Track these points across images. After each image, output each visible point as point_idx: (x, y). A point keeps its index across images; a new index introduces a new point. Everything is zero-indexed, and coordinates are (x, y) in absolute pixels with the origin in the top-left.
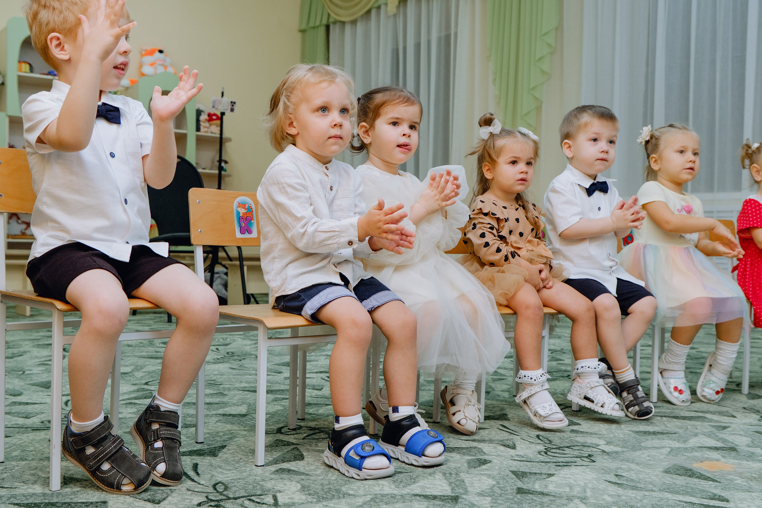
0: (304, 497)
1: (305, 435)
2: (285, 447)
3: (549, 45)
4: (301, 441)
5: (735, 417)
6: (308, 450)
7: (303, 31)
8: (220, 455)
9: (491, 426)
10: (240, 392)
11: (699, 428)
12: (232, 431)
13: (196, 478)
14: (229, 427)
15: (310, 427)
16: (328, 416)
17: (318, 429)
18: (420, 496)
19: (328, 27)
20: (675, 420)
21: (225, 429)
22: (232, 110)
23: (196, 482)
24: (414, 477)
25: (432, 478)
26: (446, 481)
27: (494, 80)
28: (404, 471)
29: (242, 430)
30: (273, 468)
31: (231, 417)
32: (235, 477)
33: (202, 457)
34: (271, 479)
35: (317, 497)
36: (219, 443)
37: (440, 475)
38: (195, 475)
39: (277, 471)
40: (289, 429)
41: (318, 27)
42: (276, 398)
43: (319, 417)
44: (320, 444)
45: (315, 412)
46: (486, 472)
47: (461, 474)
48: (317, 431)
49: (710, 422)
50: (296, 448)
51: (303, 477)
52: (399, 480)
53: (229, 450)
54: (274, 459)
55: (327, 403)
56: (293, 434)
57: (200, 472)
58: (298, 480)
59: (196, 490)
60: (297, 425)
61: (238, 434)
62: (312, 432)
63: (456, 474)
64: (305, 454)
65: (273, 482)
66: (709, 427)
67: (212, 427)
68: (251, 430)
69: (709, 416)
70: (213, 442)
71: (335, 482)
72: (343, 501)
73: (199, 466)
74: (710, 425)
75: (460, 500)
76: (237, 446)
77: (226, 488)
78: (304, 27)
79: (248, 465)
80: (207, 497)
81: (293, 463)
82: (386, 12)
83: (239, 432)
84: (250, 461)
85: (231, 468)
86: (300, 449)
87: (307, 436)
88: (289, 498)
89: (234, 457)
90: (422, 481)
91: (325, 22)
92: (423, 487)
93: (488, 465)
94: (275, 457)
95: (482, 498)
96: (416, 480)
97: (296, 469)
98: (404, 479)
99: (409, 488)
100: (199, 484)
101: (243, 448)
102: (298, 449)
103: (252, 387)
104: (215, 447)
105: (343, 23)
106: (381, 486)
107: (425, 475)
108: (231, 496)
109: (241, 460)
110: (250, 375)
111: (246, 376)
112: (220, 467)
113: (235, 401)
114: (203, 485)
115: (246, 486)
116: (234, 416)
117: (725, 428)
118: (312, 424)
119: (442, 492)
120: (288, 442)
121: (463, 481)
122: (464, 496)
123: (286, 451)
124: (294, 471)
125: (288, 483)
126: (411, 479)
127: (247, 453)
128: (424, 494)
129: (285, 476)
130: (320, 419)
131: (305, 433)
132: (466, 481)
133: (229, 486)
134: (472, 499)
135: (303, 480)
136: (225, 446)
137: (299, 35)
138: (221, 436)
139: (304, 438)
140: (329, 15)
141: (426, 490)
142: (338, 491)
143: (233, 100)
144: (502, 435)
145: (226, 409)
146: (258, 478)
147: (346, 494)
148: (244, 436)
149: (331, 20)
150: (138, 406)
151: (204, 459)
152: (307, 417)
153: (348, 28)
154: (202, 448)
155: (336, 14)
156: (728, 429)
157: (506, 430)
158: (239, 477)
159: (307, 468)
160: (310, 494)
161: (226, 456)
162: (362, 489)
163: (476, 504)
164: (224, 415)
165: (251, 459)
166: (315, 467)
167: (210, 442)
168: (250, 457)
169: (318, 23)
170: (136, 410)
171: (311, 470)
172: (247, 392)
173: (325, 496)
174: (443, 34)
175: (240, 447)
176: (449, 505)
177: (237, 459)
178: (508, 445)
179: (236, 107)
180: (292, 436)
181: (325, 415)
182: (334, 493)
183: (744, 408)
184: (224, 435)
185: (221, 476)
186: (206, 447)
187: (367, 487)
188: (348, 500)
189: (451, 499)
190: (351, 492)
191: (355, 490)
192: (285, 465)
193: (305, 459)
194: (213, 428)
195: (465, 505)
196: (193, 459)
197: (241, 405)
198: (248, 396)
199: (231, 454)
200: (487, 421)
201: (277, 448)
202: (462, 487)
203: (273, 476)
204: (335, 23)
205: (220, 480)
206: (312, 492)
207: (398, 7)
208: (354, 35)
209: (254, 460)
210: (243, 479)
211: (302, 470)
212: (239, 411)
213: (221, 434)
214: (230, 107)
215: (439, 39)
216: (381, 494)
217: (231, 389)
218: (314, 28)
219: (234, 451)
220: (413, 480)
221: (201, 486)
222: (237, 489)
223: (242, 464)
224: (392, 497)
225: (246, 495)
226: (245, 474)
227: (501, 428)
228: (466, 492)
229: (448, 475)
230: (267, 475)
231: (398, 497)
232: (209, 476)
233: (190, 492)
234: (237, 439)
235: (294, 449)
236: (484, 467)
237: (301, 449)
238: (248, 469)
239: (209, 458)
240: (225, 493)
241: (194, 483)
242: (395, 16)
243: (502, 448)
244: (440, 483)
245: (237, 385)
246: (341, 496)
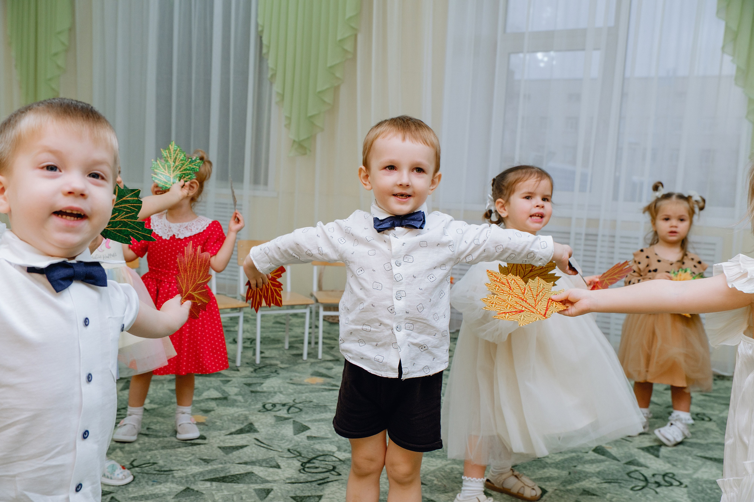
5: (278, 467)
11: (244, 496)
20: (224, 485)
49: (256, 482)
66: (254, 494)
69: (257, 470)
74: (255, 490)
117: (268, 491)
156: (271, 496)
183: (289, 450)
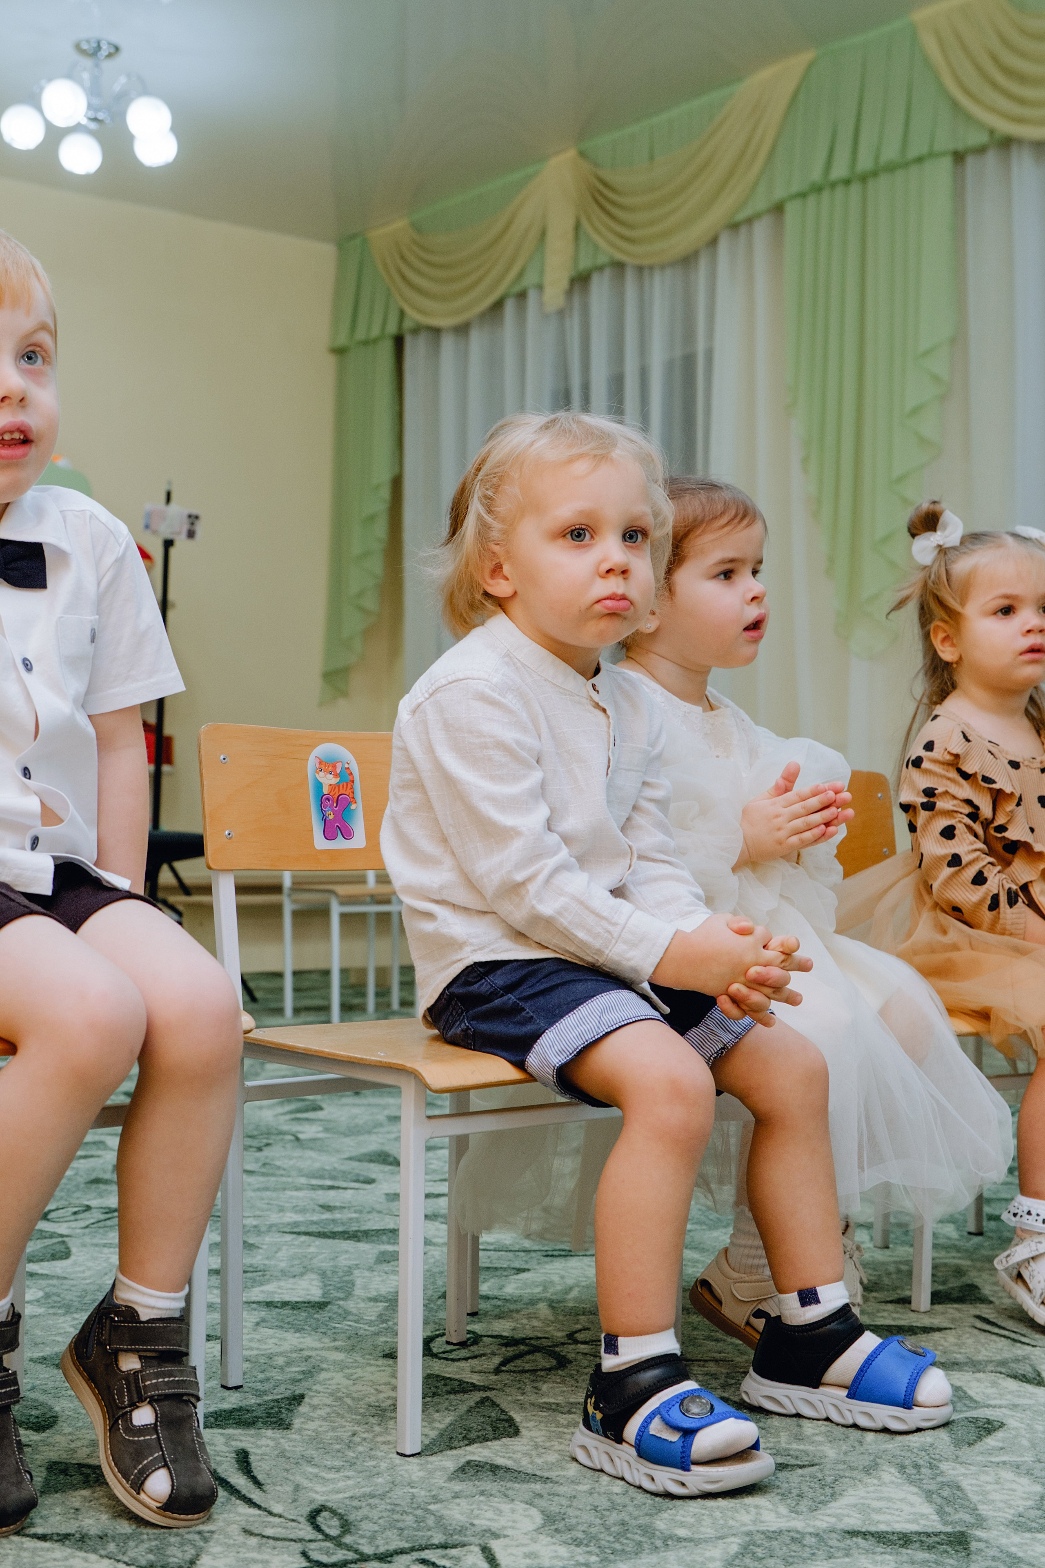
0: (563, 1551)
1: (497, 1360)
2: (459, 1396)
3: (936, 379)
4: (493, 1377)
6: (522, 1406)
7: (339, 352)
8: (297, 1422)
9: (953, 1320)
10: (289, 1237)
12: (306, 1353)
13: (255, 1495)
14: (292, 1340)
15: (501, 1337)
16: (533, 1302)
17: (522, 1341)
18: (865, 1535)
19: (399, 342)
21: (286, 1347)
22: (191, 534)
23: (259, 1507)
24: (829, 1479)
25: (875, 1481)
26: (915, 1490)
27: (805, 460)
28: (793, 1462)
29: (328, 1349)
30: (449, 1461)
31: (286, 1311)
32: (358, 1492)
33: (252, 1431)
34: (456, 1496)
35: (597, 1551)
36: (282, 1388)
37: (893, 1470)
38: (251, 1485)
39: (462, 1469)
40: (448, 1343)
41: (375, 341)
42: (383, 1253)
43: (512, 1307)
44: (545, 1387)
45: (496, 1293)
46: (1005, 1458)
47: (944, 1466)
48: (522, 1347)
50: (487, 1398)
51: (537, 1487)
52: (795, 1492)
53: (315, 1408)
54: (441, 1435)
55: (517, 1265)
56: (466, 1359)
57: (260, 1477)
58: (527, 1497)
59: (269, 1532)
60: (469, 1332)
61: (324, 1360)
62: (511, 1351)
63: (931, 1466)
64: (517, 1417)
65: (462, 1502)
67: (251, 1340)
68: (353, 1348)
70: (267, 1386)
71: (626, 1500)
72: (671, 1555)
73: (252, 1458)
75: (974, 1545)
76: (332, 1394)
77: (346, 1526)
78: (342, 340)
79: (380, 1454)
80: (304, 1554)
81: (495, 1445)
82: (541, 304)
83: (323, 1353)
84: (380, 1439)
85: (340, 1463)
86: (498, 1401)
87: (503, 1364)
88: (527, 1556)
89: (334, 1429)
90: (851, 1491)
91: (392, 329)
92: (864, 1509)
93: (1000, 1434)
94: (441, 1426)
95: (1028, 1535)
96: (837, 1489)
97: (509, 1463)
98: (805, 1489)
99: (829, 1512)
100: (271, 1513)
101: (349, 1401)
102: (494, 1404)
103: (313, 1223)
104: (277, 1401)
105: (436, 332)
106: (753, 1511)
107: (855, 1474)
108: (368, 1550)
109: (357, 1439)
110: (298, 1189)
111: (289, 1193)
112: (310, 1461)
113: (283, 1265)
114: (280, 1516)
115: (396, 1517)
116: (295, 1306)
118: (503, 1327)
119: (915, 1521)
120: (461, 1382)
121: (959, 1488)
122: (979, 1533)
123: (463, 1408)
124: (507, 1469)
125: (506, 1507)
126: (823, 1487)
127: (363, 1415)
128: (873, 1529)
129: (488, 1484)
130: (518, 1311)
131: (494, 1354)
132: (965, 1484)
133: (351, 1518)
134: (1004, 1541)
135: (540, 1496)
136: (302, 1396)
137: (331, 361)
138: (282, 1368)
139: (497, 1371)
140: (402, 314)
141: (876, 1517)
142: (648, 1531)
143: (194, 512)
144: (993, 1345)
145: (269, 1287)
146: (421, 1494)
147: (671, 1537)
148: (341, 1367)
149: (408, 324)
150: (43, 1283)
151: (259, 1436)
152: (483, 1306)
153: (448, 343)
154: (244, 1404)
155: (420, 311)
157: (996, 1330)
158: (367, 1490)
159: (539, 1461)
160: (577, 1543)
161: (312, 1425)
162: (707, 1521)
163: (1020, 1554)
164: (269, 1304)
165: (380, 1434)
166: (556, 1456)
167: (259, 1386)
168: (377, 1429)
169: (375, 332)
170: (41, 1294)
171: (551, 1466)
172: (303, 1238)
173: (617, 1546)
174: (678, 353)
175: (340, 1398)
176: (952, 1561)
177: (345, 1436)
178: (1024, 1376)
179: (200, 528)
180: (462, 1364)
181: (525, 1300)
182: (638, 1538)
184: (288, 1364)
185: (319, 1488)
186: (253, 1401)
187: (718, 1514)
188: (682, 1553)
189: (950, 1543)
190: (682, 1532)
191: (690, 1527)
192: (479, 1452)
193: (523, 1431)
194: (253, 1345)
195: (994, 1558)
196: (230, 1438)
197: (302, 1274)
198: (312, 1249)
199: (324, 1419)
200: (939, 1308)
201: (436, 1399)
202: (962, 1506)
203: (457, 1486)
204: (417, 330)
205: (320, 1499)
206: (580, 1535)
207: (569, 293)
208: (463, 358)
209: (389, 1438)
210: (382, 1496)
211: (525, 1464)
212: (302, 1293)
213: (280, 1361)
214: (185, 528)
215: (669, 366)
216: (763, 1533)
217: (263, 1229)
218: (366, 343)
219: (328, 1410)
220: (828, 1491)
221: (277, 1520)
222: (376, 1528)
223: (360, 1449)
224: (793, 1540)
225: (407, 1545)
226: (380, 1480)
227: (979, 1324)
228: (980, 1521)
229: (910, 1470)
230: (441, 1483)
231: (810, 1541)
232: (289, 1488)
233: (254, 1541)
234: (323, 1375)
235: (483, 1401)
236: (991, 1441)
237: (504, 1402)
238: (383, 1465)
239: (269, 1433)
240: (348, 1539)
241: (256, 1511)
242: (561, 314)
243: (1012, 1385)
244: (901, 1495)
245: (274, 1218)
246: (659, 1543)
